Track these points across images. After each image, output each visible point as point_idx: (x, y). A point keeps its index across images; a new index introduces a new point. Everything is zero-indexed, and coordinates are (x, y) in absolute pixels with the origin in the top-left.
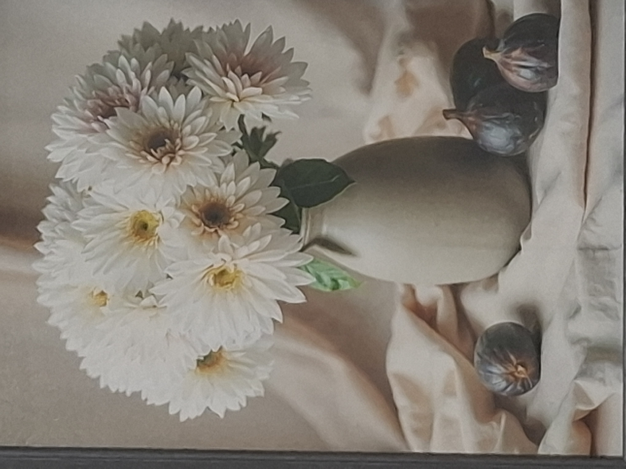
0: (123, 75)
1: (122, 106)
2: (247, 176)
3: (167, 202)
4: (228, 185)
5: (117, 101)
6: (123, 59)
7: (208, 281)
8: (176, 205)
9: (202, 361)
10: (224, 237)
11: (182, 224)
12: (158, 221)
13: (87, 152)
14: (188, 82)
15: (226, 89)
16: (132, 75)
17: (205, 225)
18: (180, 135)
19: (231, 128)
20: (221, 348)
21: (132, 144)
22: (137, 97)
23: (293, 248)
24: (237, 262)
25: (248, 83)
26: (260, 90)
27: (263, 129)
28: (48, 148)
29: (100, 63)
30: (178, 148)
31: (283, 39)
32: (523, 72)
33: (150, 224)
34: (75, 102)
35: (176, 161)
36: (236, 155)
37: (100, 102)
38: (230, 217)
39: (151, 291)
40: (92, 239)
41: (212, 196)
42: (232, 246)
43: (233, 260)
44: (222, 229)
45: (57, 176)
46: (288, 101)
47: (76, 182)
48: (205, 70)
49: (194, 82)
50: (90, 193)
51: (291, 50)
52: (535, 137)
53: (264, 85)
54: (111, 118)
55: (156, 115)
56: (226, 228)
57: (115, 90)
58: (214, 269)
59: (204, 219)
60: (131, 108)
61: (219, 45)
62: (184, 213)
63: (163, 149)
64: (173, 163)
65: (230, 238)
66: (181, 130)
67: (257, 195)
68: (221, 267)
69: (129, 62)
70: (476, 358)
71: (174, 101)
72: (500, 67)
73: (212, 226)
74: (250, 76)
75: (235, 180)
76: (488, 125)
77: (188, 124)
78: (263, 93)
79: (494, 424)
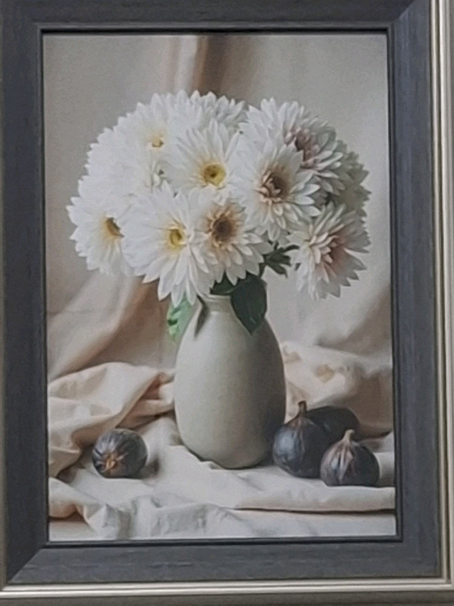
0: (329, 155)
1: (304, 157)
2: (254, 253)
3: (233, 192)
4: (246, 238)
5: (308, 152)
6: (340, 155)
7: (173, 225)
8: (232, 199)
9: (112, 222)
10: (207, 236)
11: (215, 204)
12: (217, 185)
14: (324, 207)
15: (319, 235)
16: (328, 163)
17: (216, 221)
18: (283, 201)
19: (290, 240)
20: (122, 236)
21: (275, 165)
22: (311, 168)
23: (199, 290)
24: (188, 246)
25: (324, 253)
26: (318, 260)
27: (289, 264)
28: (272, 100)
29: (337, 138)
31: (357, 278)
32: (336, 461)
33: (215, 180)
34: (306, 120)
35: (263, 199)
36: (269, 245)
37: (307, 139)
38: (222, 241)
39: (165, 182)
40: (203, 135)
41: (238, 226)
42: (200, 243)
43: (190, 243)
44: (213, 234)
45: (251, 108)
47: (246, 122)
48: (333, 220)
49: (324, 210)
50: (237, 133)
51: (348, 285)
52: (286, 470)
53: (322, 265)
54: (296, 147)
55: (298, 182)
56: (214, 238)
57: (316, 150)
58: (182, 229)
59: (220, 221)
60: (303, 163)
61: (352, 230)
62: (224, 205)
63: (273, 188)
64: (262, 197)
65: (206, 241)
66: (287, 202)
67: (239, 261)
68: (184, 235)
69: (338, 161)
70: (120, 430)
71: (310, 196)
72: (339, 443)
73: (215, 227)
74: (329, 254)
75: (250, 244)
76: (295, 435)
79: (71, 444)
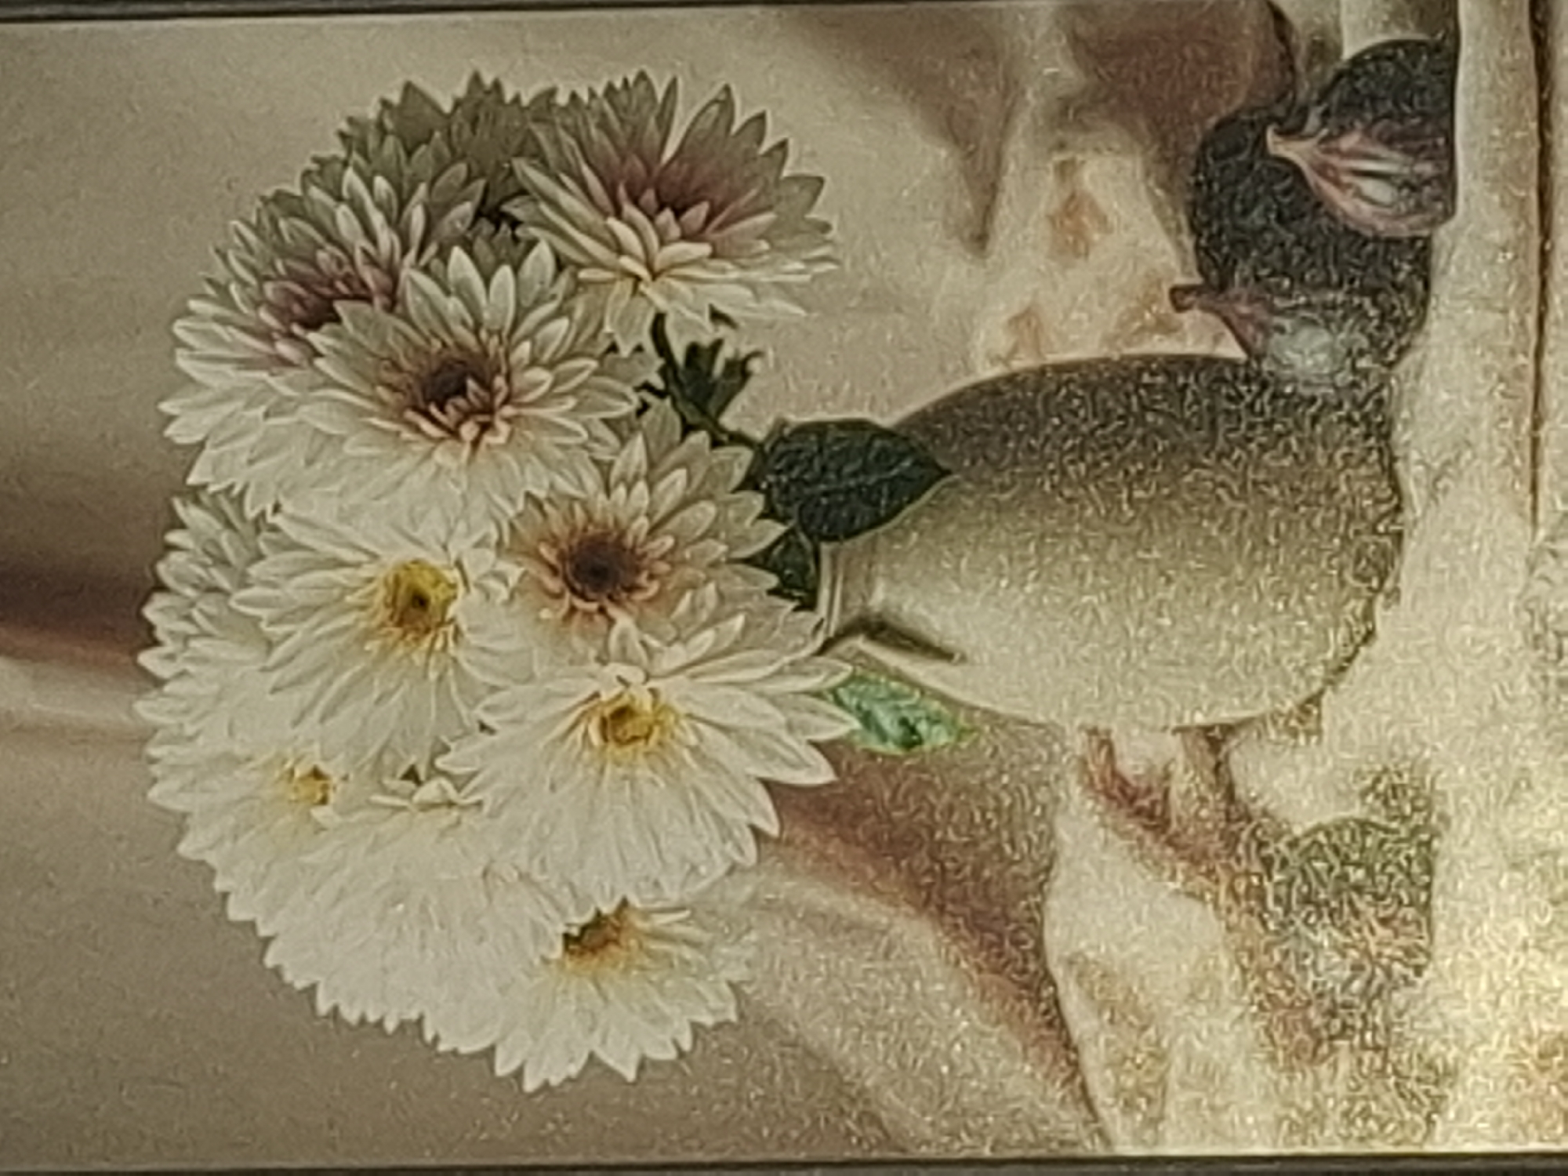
0: (352, 217)
1: (357, 297)
2: (677, 466)
3: (476, 538)
4: (629, 489)
5: (341, 286)
6: (352, 179)
7: (586, 734)
8: (500, 543)
9: (577, 940)
10: (624, 621)
11: (515, 593)
12: (453, 586)
13: (267, 415)
14: (519, 232)
15: (620, 250)
16: (377, 219)
17: (573, 591)
18: (504, 369)
19: (633, 344)
20: (624, 903)
21: (382, 391)
22: (392, 273)
23: (802, 646)
24: (659, 684)
25: (675, 231)
26: (704, 249)
27: (717, 345)
28: (166, 407)
29: (294, 188)
30: (499, 400)
31: (761, 117)
33: (435, 595)
34: (234, 291)
35: (496, 433)
36: (648, 414)
37: (299, 290)
38: (638, 571)
39: (439, 763)
40: (288, 635)
41: (590, 519)
42: (644, 644)
43: (648, 677)
44: (618, 603)
45: (193, 479)
46: (778, 272)
47: (242, 494)
48: (565, 200)
49: (534, 232)
50: (278, 520)
51: (782, 145)
53: (716, 236)
54: (326, 328)
55: (441, 318)
56: (629, 599)
57: (332, 256)
58: (601, 704)
59: (571, 578)
60: (378, 301)
61: (598, 136)
62: (519, 564)
63: (460, 402)
64: (488, 438)
65: (639, 624)
66: (507, 355)
67: (706, 512)
68: (619, 696)
69: (370, 185)
71: (487, 281)
73: (591, 595)
74: (678, 213)
75: (647, 478)
76: (1287, 323)
77: (525, 338)
78: (714, 255)
